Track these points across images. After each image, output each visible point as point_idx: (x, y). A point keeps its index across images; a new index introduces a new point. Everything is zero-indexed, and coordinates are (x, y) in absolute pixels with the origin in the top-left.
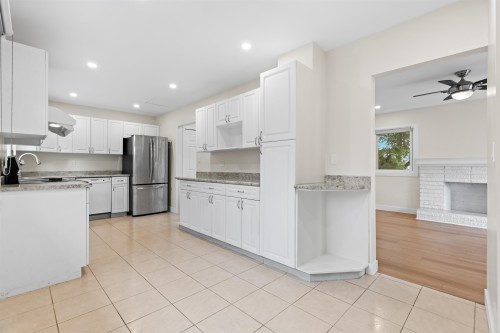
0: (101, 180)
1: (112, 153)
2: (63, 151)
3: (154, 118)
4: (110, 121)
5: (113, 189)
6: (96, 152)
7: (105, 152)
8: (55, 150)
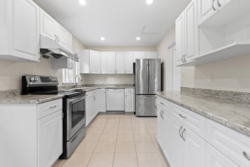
0: (118, 90)
1: (127, 73)
2: (103, 73)
3: (154, 47)
4: (125, 52)
5: (125, 96)
6: (118, 73)
7: (123, 73)
8: (99, 73)
